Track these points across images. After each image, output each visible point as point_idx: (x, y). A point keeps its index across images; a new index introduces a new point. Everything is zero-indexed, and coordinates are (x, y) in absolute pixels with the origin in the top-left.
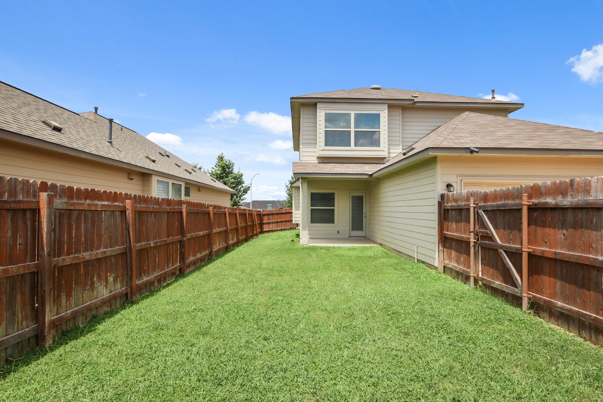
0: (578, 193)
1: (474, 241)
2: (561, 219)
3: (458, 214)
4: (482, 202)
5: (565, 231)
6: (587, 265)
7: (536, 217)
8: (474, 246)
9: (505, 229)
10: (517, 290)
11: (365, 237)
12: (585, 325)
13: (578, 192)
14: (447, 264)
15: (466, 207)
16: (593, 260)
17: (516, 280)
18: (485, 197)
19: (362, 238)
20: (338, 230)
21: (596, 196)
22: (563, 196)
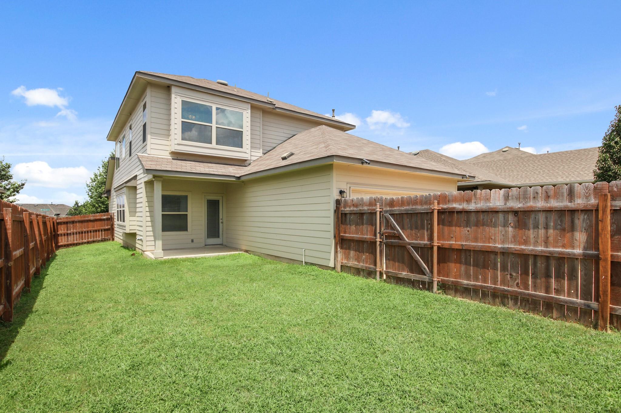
0: (481, 201)
1: (380, 240)
2: (466, 219)
3: (359, 218)
4: (388, 207)
5: (468, 229)
6: (487, 251)
7: (444, 219)
8: (380, 245)
9: (411, 229)
10: (425, 277)
11: (222, 244)
12: (485, 294)
13: (480, 199)
14: (346, 263)
15: (369, 211)
16: (493, 248)
17: (425, 269)
18: (392, 203)
19: (219, 246)
20: (192, 238)
21: (495, 203)
22: (468, 202)
